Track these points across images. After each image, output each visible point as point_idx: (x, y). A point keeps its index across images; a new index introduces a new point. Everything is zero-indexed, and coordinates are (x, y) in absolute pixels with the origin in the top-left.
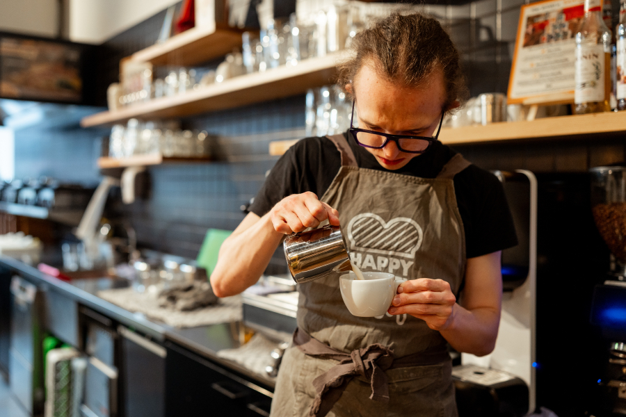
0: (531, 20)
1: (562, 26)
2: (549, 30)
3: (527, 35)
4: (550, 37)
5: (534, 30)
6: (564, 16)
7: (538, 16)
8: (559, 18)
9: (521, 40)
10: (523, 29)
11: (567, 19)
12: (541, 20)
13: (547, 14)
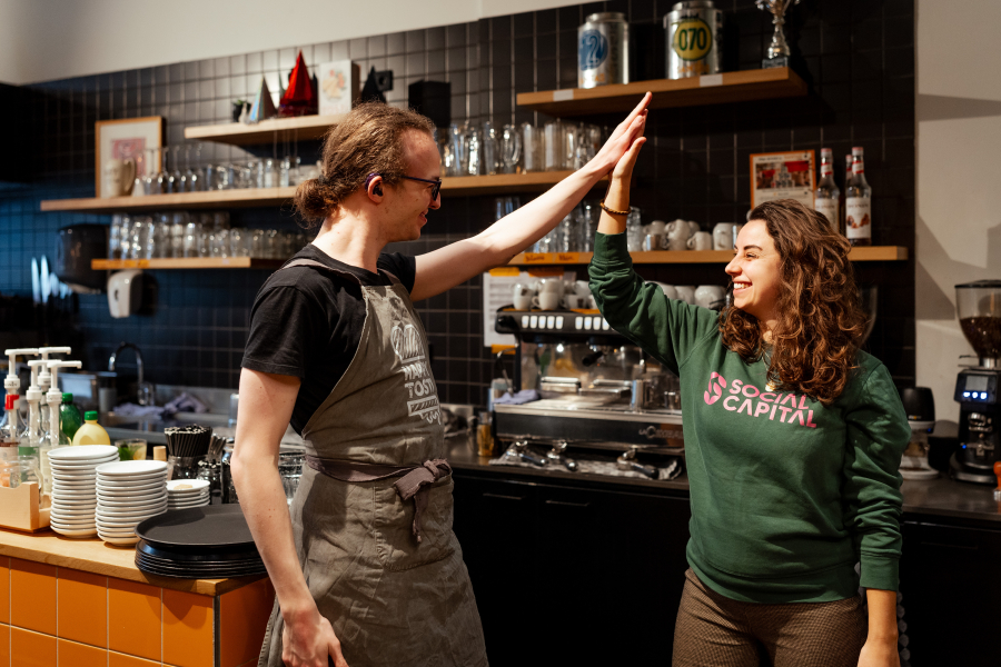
0: (760, 167)
1: (786, 176)
2: (777, 178)
3: (758, 179)
4: (779, 184)
5: (764, 175)
6: (786, 168)
7: (765, 165)
8: (782, 170)
9: (755, 184)
10: (754, 175)
11: (790, 171)
12: (768, 168)
13: (772, 164)
